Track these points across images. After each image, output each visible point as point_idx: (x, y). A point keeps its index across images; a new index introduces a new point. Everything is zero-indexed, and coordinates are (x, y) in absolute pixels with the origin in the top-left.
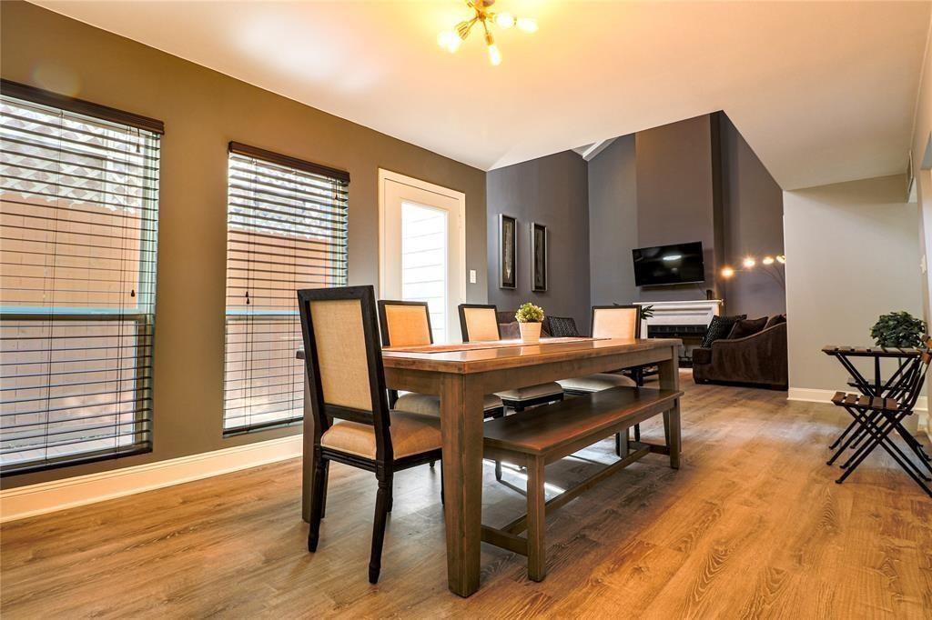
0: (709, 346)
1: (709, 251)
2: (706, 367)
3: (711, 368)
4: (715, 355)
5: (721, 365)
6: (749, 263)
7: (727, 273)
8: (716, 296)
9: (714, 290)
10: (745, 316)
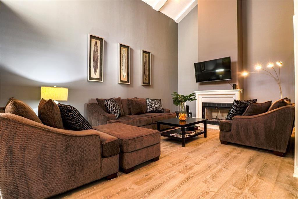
0: (231, 119)
1: (235, 63)
2: (228, 134)
3: (231, 135)
4: (234, 127)
5: (238, 133)
6: (258, 67)
7: (245, 74)
8: (238, 87)
9: (237, 84)
10: (256, 100)
